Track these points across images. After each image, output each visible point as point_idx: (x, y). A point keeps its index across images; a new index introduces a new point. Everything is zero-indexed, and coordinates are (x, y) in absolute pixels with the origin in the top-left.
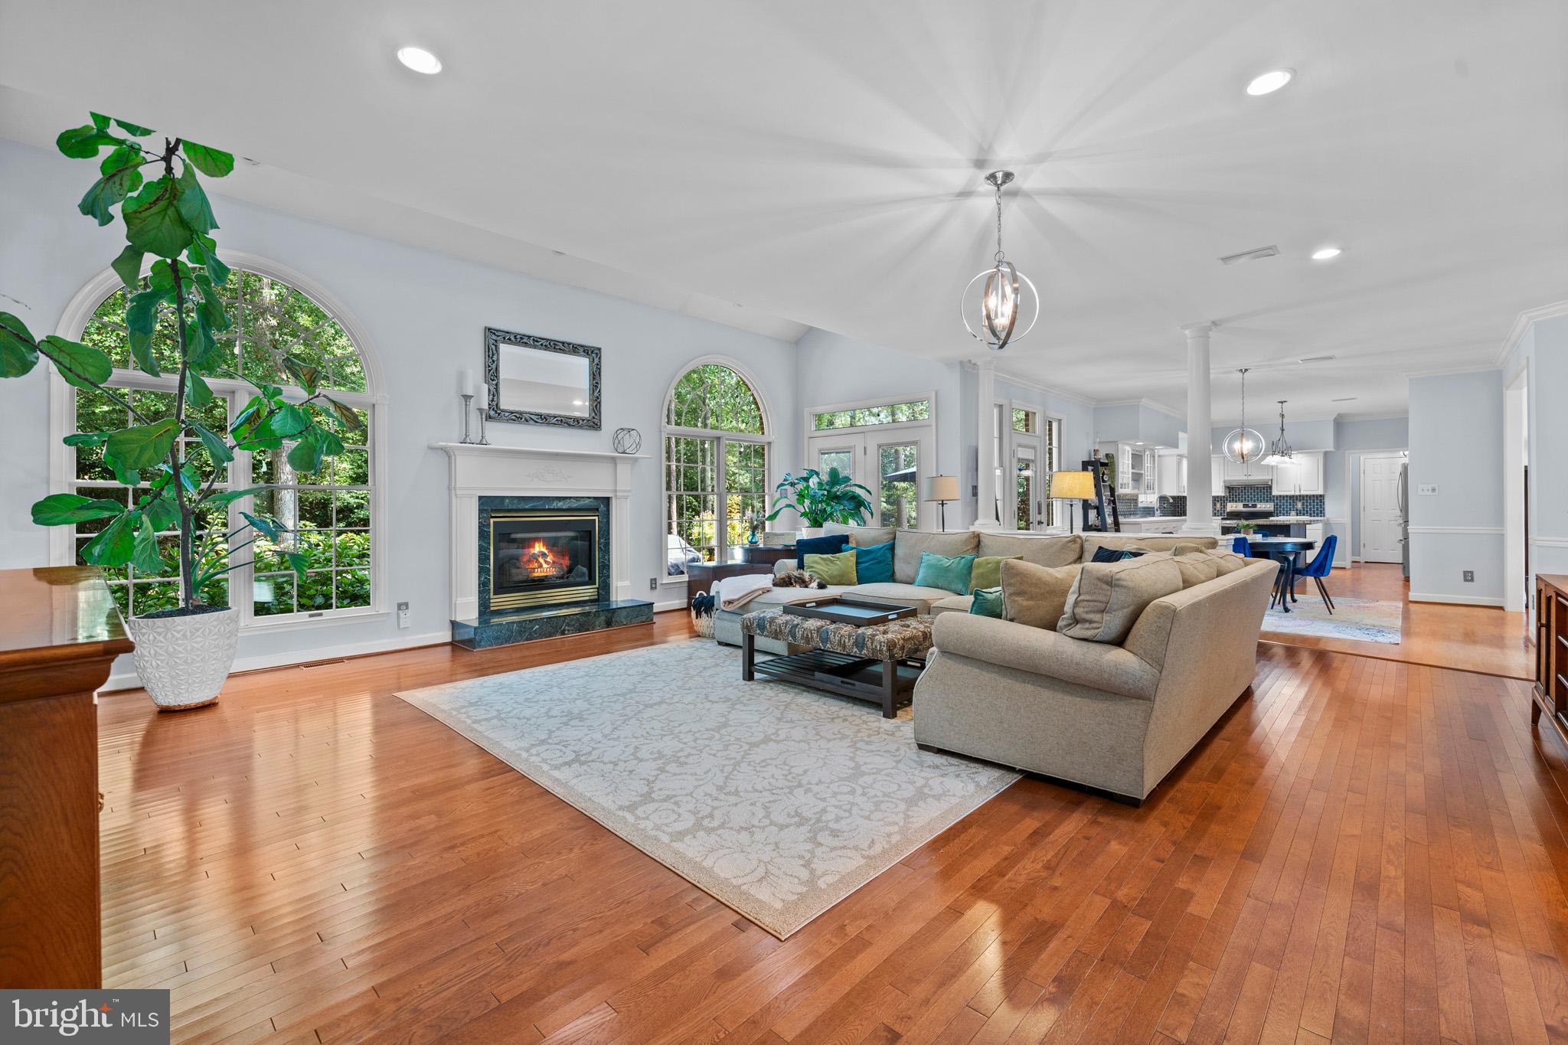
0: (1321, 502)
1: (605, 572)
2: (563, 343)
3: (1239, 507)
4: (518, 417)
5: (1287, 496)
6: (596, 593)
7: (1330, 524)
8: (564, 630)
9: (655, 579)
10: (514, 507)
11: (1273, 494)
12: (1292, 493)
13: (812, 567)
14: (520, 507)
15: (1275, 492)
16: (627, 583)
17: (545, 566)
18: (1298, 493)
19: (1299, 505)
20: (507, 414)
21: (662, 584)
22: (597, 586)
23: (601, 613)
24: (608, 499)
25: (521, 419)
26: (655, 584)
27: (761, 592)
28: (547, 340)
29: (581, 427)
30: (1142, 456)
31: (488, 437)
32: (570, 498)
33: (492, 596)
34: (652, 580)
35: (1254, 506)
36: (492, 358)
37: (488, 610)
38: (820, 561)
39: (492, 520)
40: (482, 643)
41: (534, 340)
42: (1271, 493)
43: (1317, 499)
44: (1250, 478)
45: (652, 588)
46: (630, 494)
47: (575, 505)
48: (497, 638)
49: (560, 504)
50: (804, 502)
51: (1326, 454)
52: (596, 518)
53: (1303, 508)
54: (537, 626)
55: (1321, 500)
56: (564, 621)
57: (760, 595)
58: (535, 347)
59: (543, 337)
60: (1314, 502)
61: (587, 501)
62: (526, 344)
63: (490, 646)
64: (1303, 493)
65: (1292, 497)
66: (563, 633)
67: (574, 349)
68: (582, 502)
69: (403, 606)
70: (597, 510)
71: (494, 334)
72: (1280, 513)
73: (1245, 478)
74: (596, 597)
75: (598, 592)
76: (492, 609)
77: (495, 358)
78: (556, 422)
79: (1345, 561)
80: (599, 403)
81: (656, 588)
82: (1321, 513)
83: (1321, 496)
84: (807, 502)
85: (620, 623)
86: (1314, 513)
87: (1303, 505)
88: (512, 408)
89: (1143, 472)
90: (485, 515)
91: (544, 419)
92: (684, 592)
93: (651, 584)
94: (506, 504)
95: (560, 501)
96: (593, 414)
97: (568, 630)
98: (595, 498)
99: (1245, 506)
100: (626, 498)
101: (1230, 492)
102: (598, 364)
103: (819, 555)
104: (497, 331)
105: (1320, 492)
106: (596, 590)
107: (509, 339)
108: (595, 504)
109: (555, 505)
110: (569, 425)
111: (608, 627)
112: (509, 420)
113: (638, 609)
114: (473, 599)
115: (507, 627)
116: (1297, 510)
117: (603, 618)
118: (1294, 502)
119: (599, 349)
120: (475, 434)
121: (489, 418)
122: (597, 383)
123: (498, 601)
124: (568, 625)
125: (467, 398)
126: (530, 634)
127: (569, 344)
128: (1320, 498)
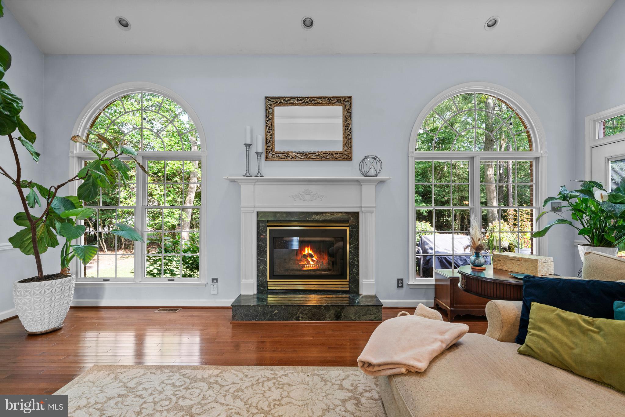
1: (354, 270)
2: (320, 98)
4: (287, 156)
6: (348, 286)
8: (299, 317)
9: (402, 280)
10: (283, 219)
13: (540, 329)
14: (288, 219)
16: (372, 281)
17: (312, 263)
20: (280, 155)
21: (408, 284)
22: (348, 280)
23: (331, 308)
24: (358, 213)
25: (289, 156)
26: (402, 283)
27: (403, 370)
28: (308, 98)
29: (336, 159)
31: (263, 172)
32: (326, 212)
33: (269, 280)
34: (398, 280)
36: (268, 117)
37: (266, 289)
38: (559, 323)
39: (269, 228)
40: (236, 317)
41: (298, 100)
45: (398, 286)
46: (374, 209)
47: (329, 217)
48: (246, 315)
49: (318, 217)
50: (582, 218)
52: (348, 228)
54: (277, 311)
56: (298, 310)
57: (402, 374)
58: (299, 105)
59: (304, 96)
61: (340, 215)
62: (292, 104)
63: (242, 320)
66: (298, 319)
67: (330, 101)
68: (335, 216)
69: (215, 280)
70: (348, 221)
71: (270, 100)
74: (348, 289)
75: (349, 285)
76: (269, 288)
77: (270, 117)
78: (315, 157)
80: (351, 139)
81: (402, 286)
84: (586, 218)
85: (349, 318)
88: (282, 151)
90: (263, 224)
91: (306, 156)
92: (432, 294)
93: (398, 283)
94: (277, 217)
95: (317, 215)
96: (346, 148)
97: (302, 318)
98: (345, 212)
100: (372, 212)
102: (349, 109)
103: (559, 311)
104: (271, 98)
106: (348, 283)
107: (280, 102)
108: (346, 217)
109: (314, 218)
110: (326, 158)
111: (337, 320)
112: (280, 159)
113: (366, 308)
114: (254, 281)
115: (254, 308)
117: (332, 312)
119: (350, 97)
120: (254, 170)
121: (267, 158)
122: (348, 124)
123: (273, 284)
124: (302, 313)
125: (248, 146)
126: (271, 316)
127: (325, 98)
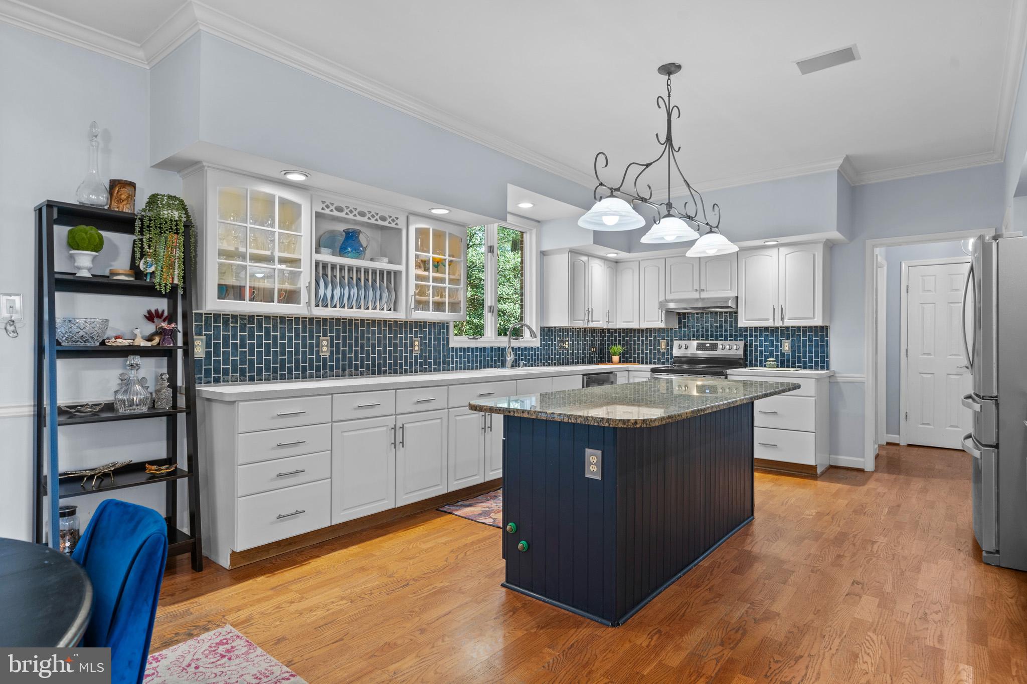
0: (822, 341)
3: (692, 348)
5: (767, 329)
7: (837, 383)
11: (740, 325)
12: (769, 324)
15: (742, 323)
18: (779, 324)
19: (786, 346)
30: (400, 230)
35: (714, 347)
42: (736, 321)
43: (816, 336)
44: (704, 295)
51: (830, 247)
53: (793, 351)
55: (822, 336)
60: (810, 341)
64: (788, 323)
65: (773, 331)
72: (756, 360)
73: (696, 295)
79: (863, 457)
82: (822, 361)
83: (822, 328)
86: (811, 362)
87: (792, 346)
89: (402, 268)
99: (700, 347)
101: (680, 322)
105: (818, 322)
116: (783, 355)
118: (777, 341)
128: (822, 332)
